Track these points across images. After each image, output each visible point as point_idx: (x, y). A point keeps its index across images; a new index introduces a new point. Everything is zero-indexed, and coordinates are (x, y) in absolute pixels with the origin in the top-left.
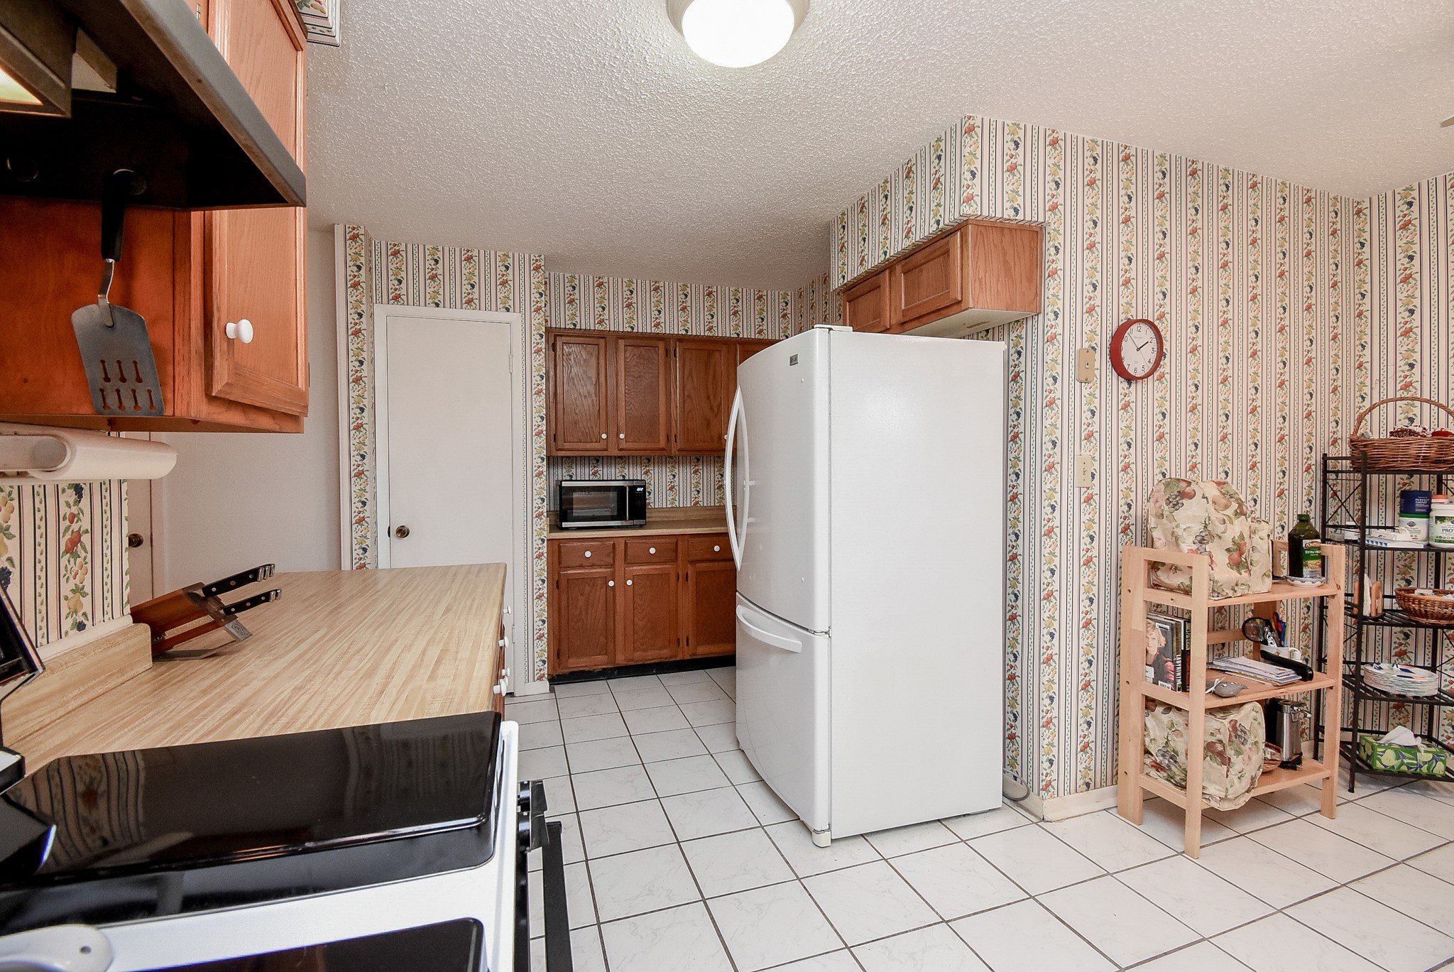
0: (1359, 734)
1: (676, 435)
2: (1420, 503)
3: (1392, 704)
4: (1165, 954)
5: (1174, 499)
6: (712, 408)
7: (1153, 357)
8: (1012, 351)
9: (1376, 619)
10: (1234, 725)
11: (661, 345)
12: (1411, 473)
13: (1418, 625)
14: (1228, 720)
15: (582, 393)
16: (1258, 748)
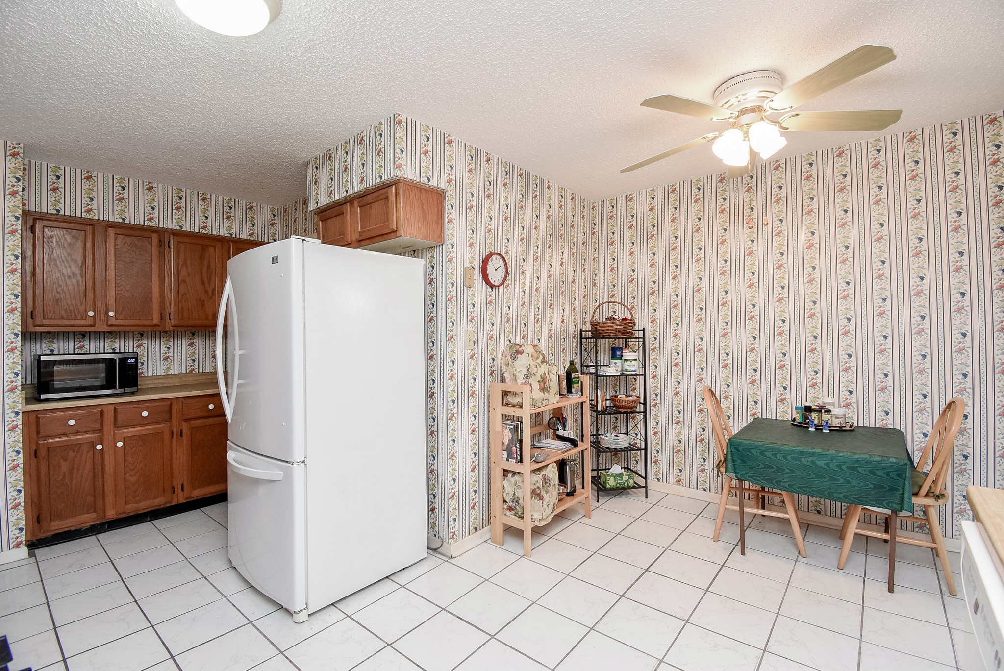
0: (599, 471)
1: (170, 314)
2: (618, 352)
3: (613, 453)
4: (515, 618)
5: (514, 355)
7: (503, 275)
8: (429, 265)
9: (603, 412)
10: (544, 477)
11: (155, 237)
12: (615, 338)
13: (620, 413)
14: (541, 475)
15: (65, 273)
16: (556, 488)
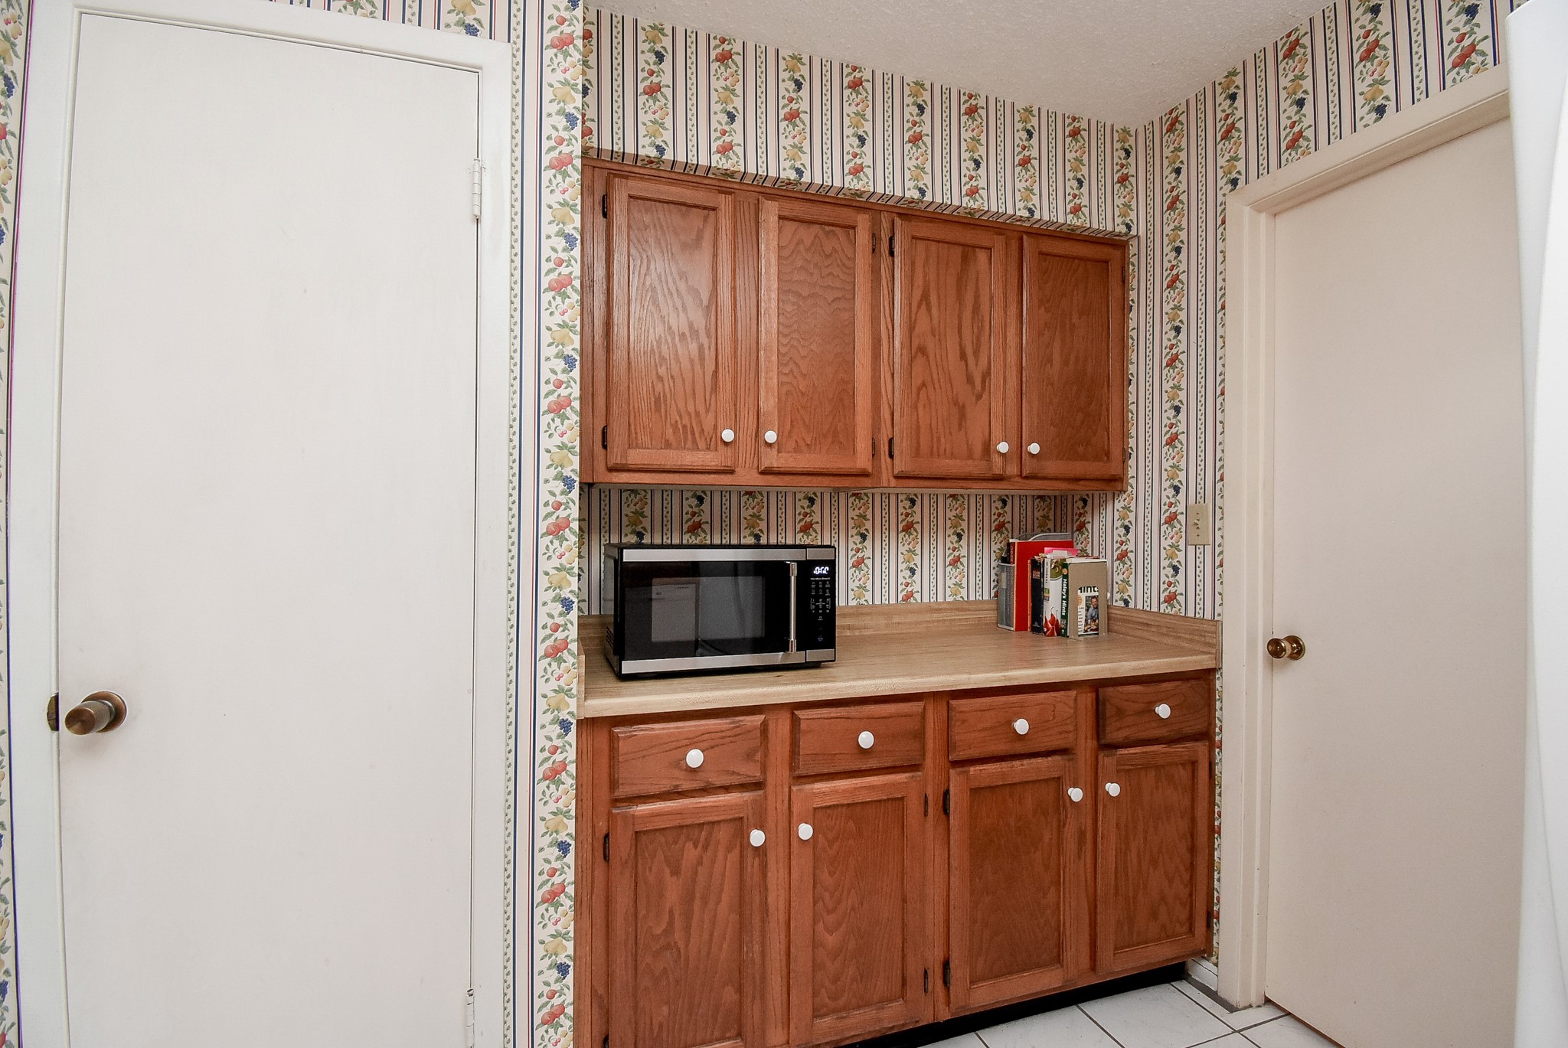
1: (891, 441)
6: (970, 380)
11: (863, 221)
15: (675, 328)
